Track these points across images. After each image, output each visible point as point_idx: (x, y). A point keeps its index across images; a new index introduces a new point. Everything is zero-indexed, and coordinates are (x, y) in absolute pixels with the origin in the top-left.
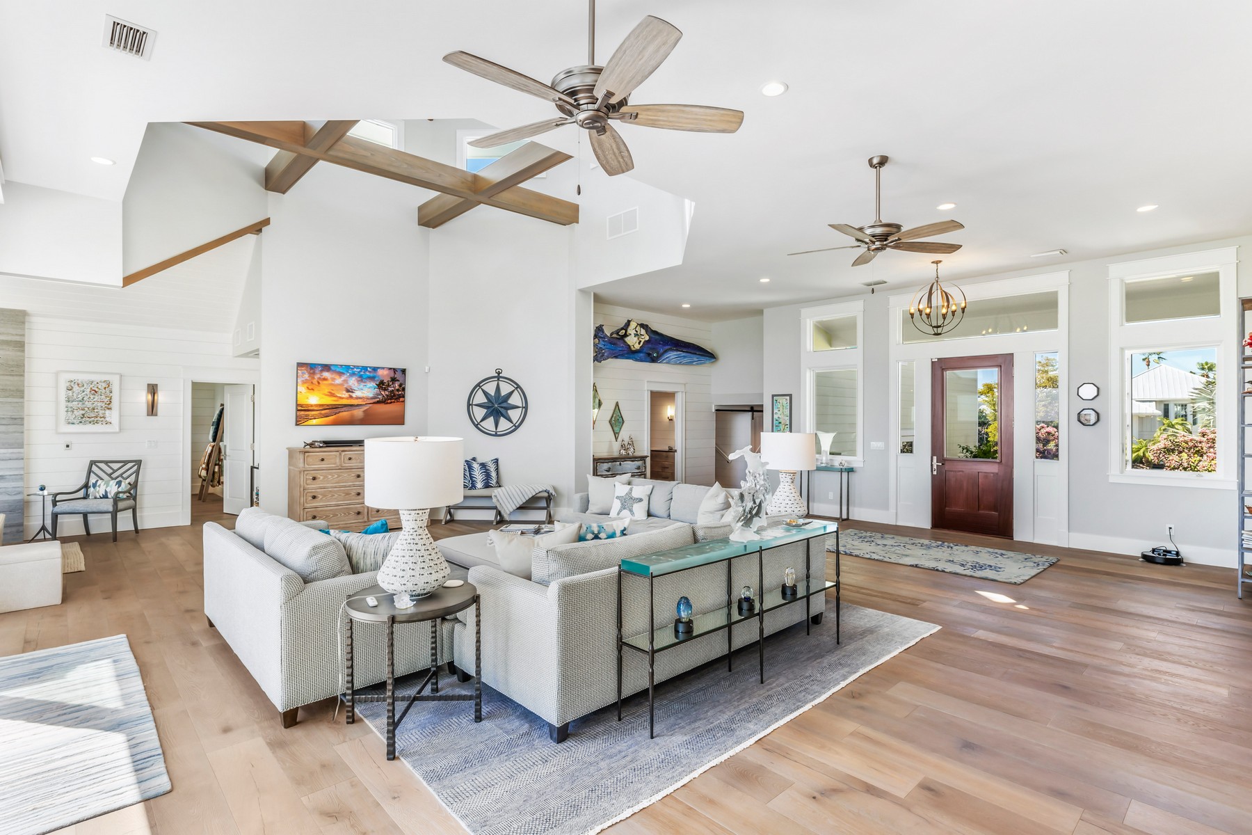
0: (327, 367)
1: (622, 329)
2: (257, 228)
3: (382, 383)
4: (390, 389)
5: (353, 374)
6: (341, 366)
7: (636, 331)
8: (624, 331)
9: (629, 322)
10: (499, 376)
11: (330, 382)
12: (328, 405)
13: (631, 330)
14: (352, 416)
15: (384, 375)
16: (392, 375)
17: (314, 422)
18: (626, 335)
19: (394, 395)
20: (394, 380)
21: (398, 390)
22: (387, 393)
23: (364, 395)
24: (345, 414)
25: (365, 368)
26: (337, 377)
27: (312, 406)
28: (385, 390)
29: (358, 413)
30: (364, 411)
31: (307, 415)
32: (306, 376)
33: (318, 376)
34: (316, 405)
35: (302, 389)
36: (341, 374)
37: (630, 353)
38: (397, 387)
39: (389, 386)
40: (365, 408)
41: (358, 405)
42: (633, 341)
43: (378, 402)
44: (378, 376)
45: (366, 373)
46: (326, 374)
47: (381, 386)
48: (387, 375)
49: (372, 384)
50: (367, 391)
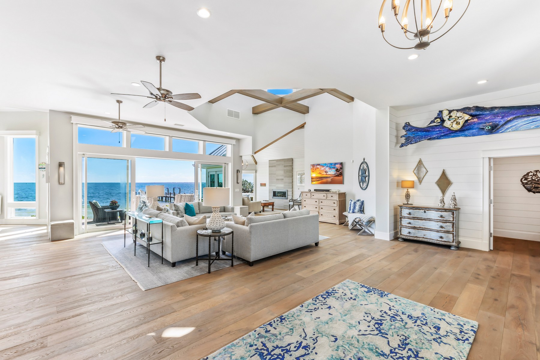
1: (436, 118)
2: (302, 126)
3: (337, 169)
4: (340, 171)
5: (328, 166)
6: (323, 164)
7: (451, 116)
8: (439, 119)
9: (441, 112)
11: (319, 169)
12: (319, 177)
14: (327, 181)
15: (338, 166)
16: (341, 166)
17: (315, 182)
18: (443, 121)
19: (341, 174)
20: (341, 168)
21: (342, 172)
22: (339, 173)
23: (331, 174)
24: (324, 180)
25: (331, 164)
26: (322, 167)
27: (313, 177)
28: (338, 172)
29: (329, 180)
32: (312, 167)
33: (315, 167)
34: (315, 177)
35: (312, 172)
36: (323, 166)
39: (339, 170)
40: (332, 178)
41: (329, 177)
43: (336, 176)
44: (336, 167)
45: (331, 166)
46: (318, 166)
47: (337, 170)
48: (339, 167)
49: (334, 170)
50: (332, 172)
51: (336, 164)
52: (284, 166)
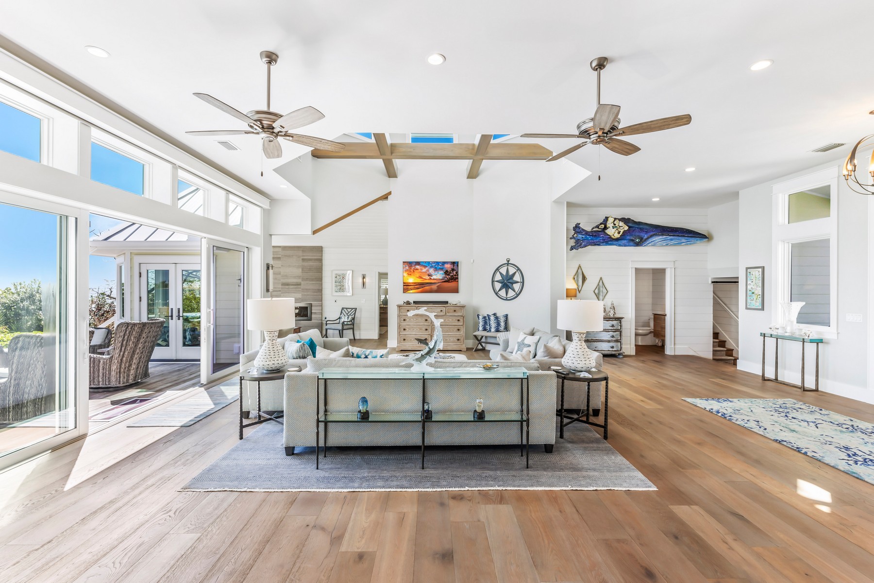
0: (418, 263)
1: (601, 224)
2: (385, 197)
3: (447, 271)
4: (451, 275)
5: (432, 267)
6: (425, 262)
7: (615, 224)
8: (603, 225)
9: (607, 218)
10: (508, 263)
11: (420, 271)
12: (418, 283)
13: (610, 224)
14: (431, 289)
15: (448, 267)
16: (452, 267)
17: (411, 291)
18: (606, 228)
19: (453, 278)
20: (453, 270)
21: (455, 275)
22: (449, 277)
23: (437, 278)
24: (427, 288)
25: (437, 263)
26: (423, 268)
27: (410, 283)
28: (448, 275)
29: (434, 287)
30: (438, 286)
31: (407, 288)
32: (407, 268)
33: (414, 268)
34: (412, 283)
35: (405, 274)
36: (425, 267)
37: (609, 241)
38: (455, 274)
39: (450, 273)
40: (438, 284)
41: (434, 283)
42: (611, 232)
43: (445, 282)
44: (445, 268)
45: (438, 266)
46: (418, 267)
47: (446, 273)
48: (450, 267)
49: (442, 272)
50: (439, 275)
51: (444, 263)
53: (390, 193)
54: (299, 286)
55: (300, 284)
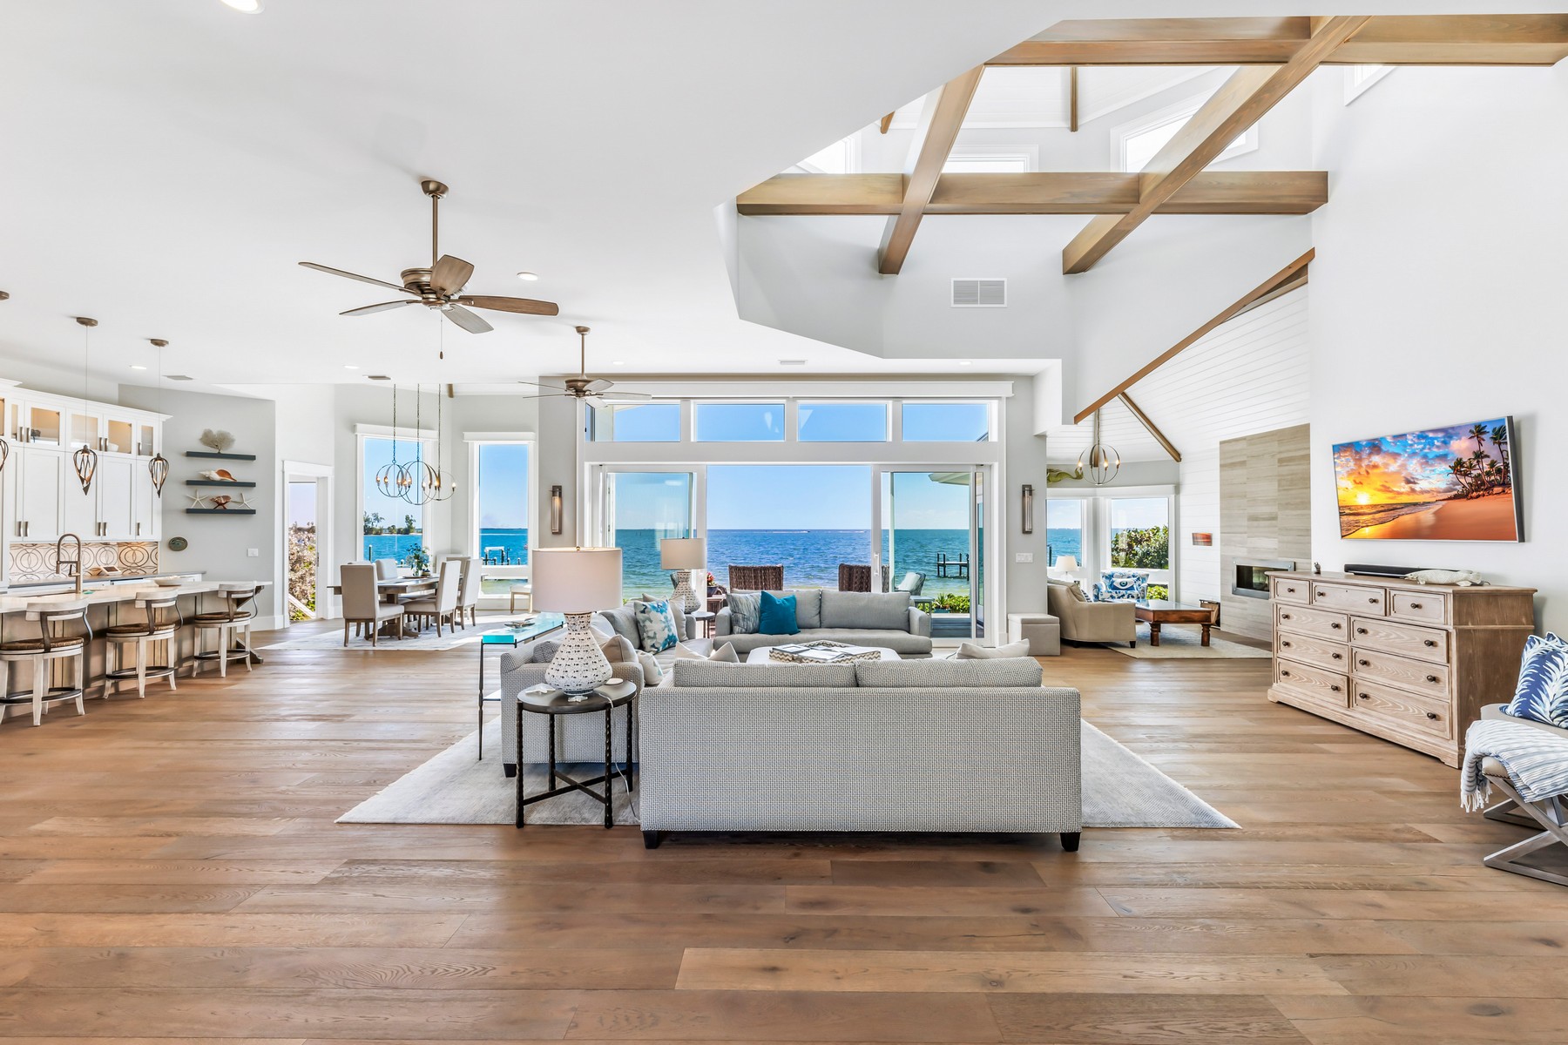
2: (1296, 274)
3: (1459, 463)
4: (1475, 473)
12: (1382, 505)
14: (1418, 521)
16: (1476, 448)
17: (1366, 531)
19: (1483, 483)
20: (1479, 456)
21: (1488, 474)
22: (1469, 480)
24: (1407, 519)
27: (1362, 507)
28: (1466, 475)
29: (1427, 517)
30: (1436, 513)
31: (1357, 522)
38: (1487, 469)
39: (1471, 467)
40: (1437, 507)
41: (1424, 504)
43: (1456, 497)
47: (1459, 467)
52: (1280, 461)
53: (1311, 255)
54: (1274, 522)
55: (1274, 518)
